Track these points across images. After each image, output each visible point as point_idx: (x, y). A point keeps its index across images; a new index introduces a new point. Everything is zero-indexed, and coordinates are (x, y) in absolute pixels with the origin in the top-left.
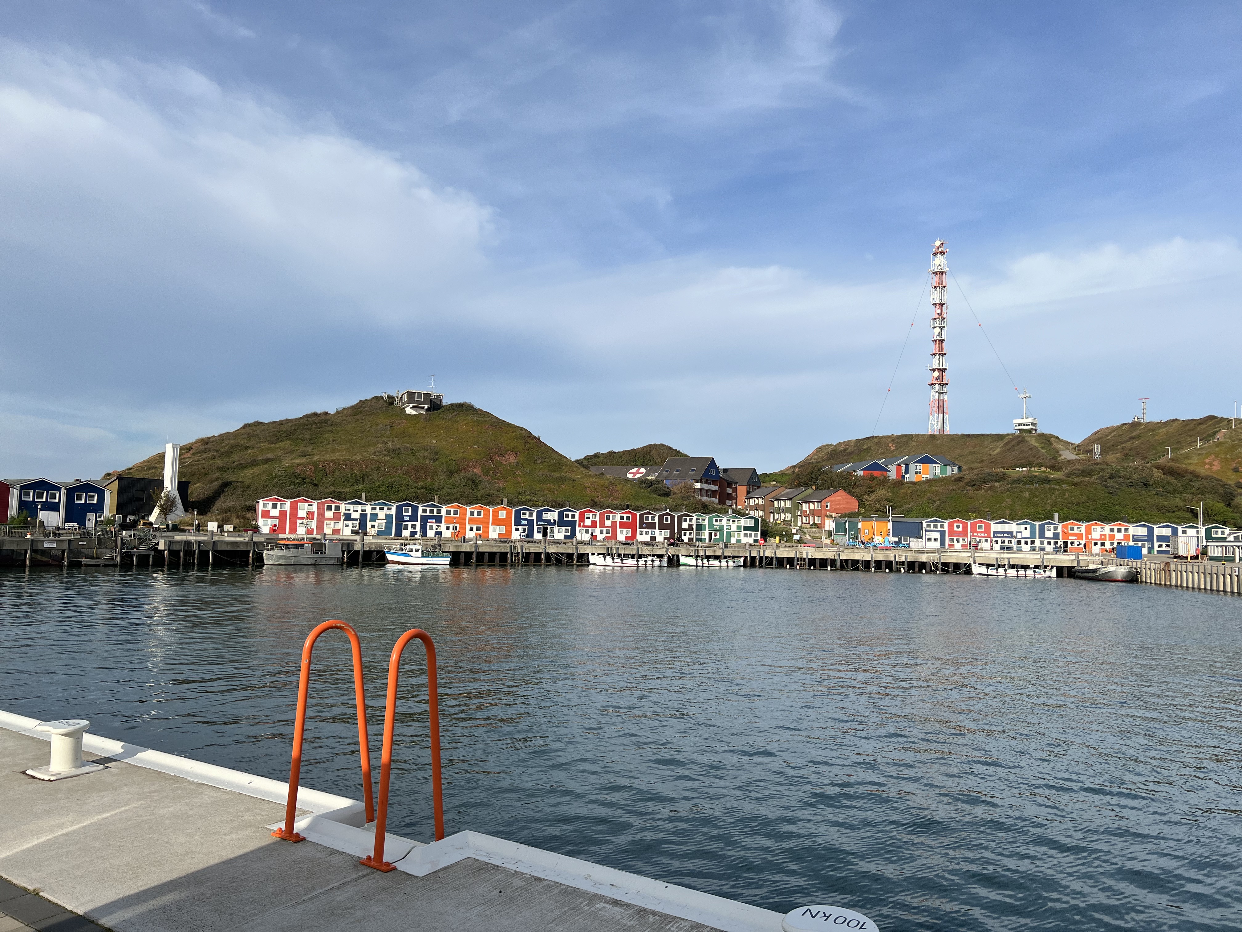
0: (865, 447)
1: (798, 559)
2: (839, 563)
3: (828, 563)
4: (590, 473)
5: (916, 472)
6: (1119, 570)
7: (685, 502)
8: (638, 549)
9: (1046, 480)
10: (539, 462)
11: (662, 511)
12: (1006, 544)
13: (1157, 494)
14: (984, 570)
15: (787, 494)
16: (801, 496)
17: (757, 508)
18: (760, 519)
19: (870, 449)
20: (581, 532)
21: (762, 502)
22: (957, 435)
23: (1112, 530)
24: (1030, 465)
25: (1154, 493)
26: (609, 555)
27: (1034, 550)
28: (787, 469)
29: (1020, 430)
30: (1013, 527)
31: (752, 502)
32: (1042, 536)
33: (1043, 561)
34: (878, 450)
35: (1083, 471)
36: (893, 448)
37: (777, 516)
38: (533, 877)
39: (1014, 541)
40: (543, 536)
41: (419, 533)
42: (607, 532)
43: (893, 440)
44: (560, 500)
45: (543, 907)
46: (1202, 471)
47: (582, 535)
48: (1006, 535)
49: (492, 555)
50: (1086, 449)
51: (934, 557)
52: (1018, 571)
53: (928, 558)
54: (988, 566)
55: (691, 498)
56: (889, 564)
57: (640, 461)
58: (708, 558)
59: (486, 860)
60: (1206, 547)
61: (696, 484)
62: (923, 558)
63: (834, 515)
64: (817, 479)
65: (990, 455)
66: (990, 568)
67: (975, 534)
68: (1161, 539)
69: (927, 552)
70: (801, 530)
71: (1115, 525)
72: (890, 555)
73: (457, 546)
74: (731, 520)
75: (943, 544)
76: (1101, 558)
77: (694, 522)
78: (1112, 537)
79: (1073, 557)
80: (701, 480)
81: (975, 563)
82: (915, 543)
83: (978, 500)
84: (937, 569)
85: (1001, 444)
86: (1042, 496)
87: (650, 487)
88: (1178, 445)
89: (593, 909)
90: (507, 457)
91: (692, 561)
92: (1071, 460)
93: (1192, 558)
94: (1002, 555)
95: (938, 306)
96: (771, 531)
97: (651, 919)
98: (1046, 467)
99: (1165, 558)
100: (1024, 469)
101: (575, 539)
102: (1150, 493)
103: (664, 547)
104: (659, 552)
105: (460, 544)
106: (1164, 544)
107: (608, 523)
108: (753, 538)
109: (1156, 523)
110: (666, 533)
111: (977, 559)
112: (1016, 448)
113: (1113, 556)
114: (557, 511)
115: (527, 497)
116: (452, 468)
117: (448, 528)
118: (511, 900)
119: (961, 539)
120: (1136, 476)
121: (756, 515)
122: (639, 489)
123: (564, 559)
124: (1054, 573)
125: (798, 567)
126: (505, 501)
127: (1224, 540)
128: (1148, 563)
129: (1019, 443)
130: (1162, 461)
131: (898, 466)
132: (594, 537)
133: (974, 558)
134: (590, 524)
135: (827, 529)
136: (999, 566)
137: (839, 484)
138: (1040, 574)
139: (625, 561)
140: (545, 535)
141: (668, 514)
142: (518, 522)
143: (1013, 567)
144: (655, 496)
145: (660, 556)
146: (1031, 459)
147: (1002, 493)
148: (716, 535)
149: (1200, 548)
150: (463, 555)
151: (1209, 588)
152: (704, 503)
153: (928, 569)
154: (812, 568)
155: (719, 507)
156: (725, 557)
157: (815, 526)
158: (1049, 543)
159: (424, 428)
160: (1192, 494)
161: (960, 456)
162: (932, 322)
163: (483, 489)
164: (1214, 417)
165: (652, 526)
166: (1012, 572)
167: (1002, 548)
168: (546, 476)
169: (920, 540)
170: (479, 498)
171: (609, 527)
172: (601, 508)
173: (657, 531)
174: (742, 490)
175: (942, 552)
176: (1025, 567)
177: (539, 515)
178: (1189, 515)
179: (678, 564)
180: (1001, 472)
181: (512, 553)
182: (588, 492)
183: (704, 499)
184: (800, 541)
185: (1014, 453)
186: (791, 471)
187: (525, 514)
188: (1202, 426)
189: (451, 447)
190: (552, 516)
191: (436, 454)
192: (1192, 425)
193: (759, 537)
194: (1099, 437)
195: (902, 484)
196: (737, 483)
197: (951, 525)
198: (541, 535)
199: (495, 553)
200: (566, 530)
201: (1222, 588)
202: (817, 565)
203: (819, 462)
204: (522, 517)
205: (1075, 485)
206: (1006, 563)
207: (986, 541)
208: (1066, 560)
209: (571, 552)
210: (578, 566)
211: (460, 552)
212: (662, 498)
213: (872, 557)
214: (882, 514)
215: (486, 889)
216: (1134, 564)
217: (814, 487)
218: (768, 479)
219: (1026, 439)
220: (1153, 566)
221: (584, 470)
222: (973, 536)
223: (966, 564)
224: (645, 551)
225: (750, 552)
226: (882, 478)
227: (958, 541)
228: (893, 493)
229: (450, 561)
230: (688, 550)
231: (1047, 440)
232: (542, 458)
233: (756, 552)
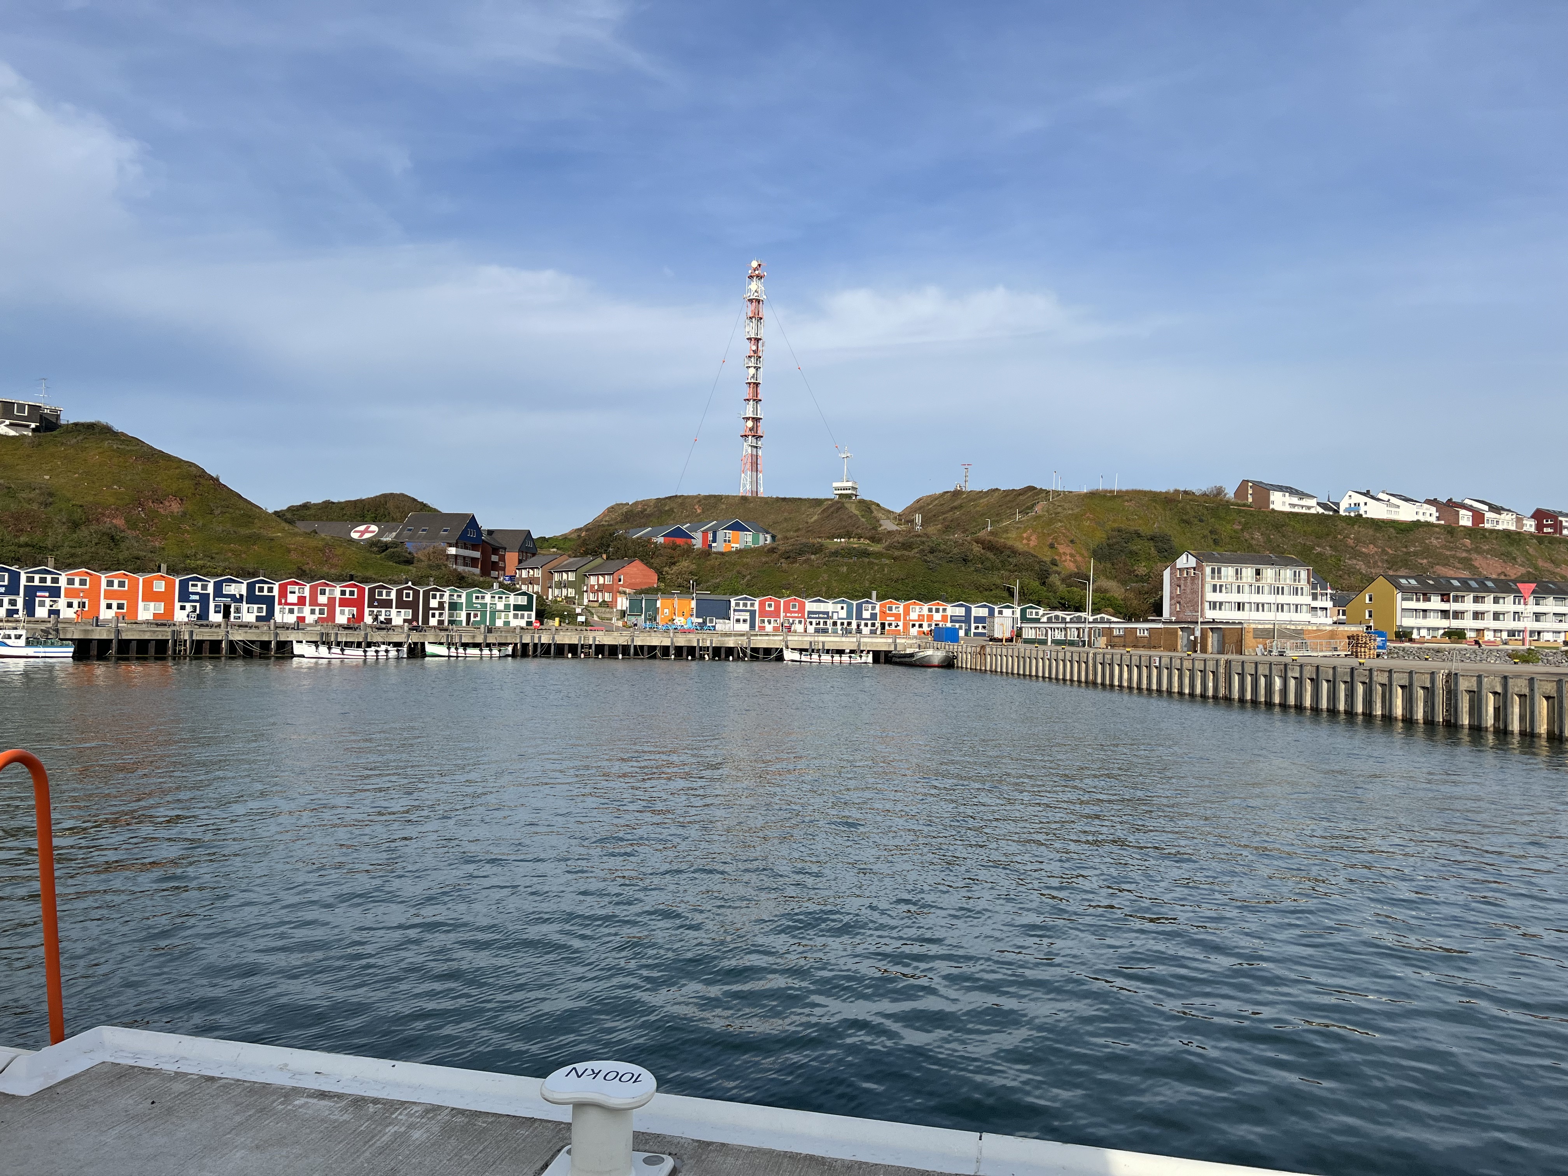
0: (667, 508)
1: (582, 645)
2: (632, 650)
3: (620, 650)
4: (296, 530)
5: (725, 541)
6: (935, 654)
7: (434, 573)
8: (366, 635)
9: (865, 553)
10: (217, 512)
11: (401, 584)
12: (821, 626)
13: (977, 571)
14: (796, 656)
15: (571, 564)
16: (588, 567)
17: (531, 581)
18: (535, 596)
19: (673, 511)
20: (282, 611)
21: (538, 573)
22: (772, 498)
23: (930, 610)
24: (849, 535)
25: (973, 569)
26: (323, 643)
27: (851, 633)
28: (571, 533)
29: (840, 495)
30: (829, 606)
31: (524, 574)
32: (859, 617)
33: (859, 645)
34: (682, 512)
35: (903, 544)
36: (699, 511)
37: (557, 592)
38: (203, 1076)
39: (830, 622)
40: (224, 617)
41: (21, 612)
42: (321, 612)
43: (699, 501)
44: (250, 567)
45: (216, 1114)
46: (1020, 546)
47: (281, 616)
48: (821, 615)
49: (143, 644)
50: (908, 519)
51: (743, 642)
52: (832, 657)
53: (736, 642)
54: (801, 651)
55: (443, 567)
56: (691, 650)
57: (370, 515)
58: (465, 646)
59: (131, 1062)
60: (1021, 628)
61: (450, 549)
62: (731, 643)
63: (628, 590)
64: (608, 546)
65: (807, 523)
66: (804, 653)
67: (788, 615)
68: (979, 620)
69: (735, 635)
70: (587, 610)
71: (933, 605)
72: (693, 640)
73: (86, 631)
74: (497, 596)
75: (752, 626)
76: (918, 641)
77: (446, 598)
78: (930, 618)
79: (890, 640)
80: (457, 543)
81: (787, 648)
82: (721, 625)
83: (792, 575)
84: (745, 656)
85: (819, 510)
86: (861, 571)
87: (383, 551)
88: (998, 518)
89: (289, 1107)
90: (167, 504)
91: (442, 650)
92: (893, 531)
93: (1007, 640)
94: (816, 639)
95: (753, 342)
96: (549, 610)
97: (371, 1108)
98: (866, 538)
99: (981, 641)
100: (843, 540)
101: (272, 621)
102: (969, 570)
103: (403, 633)
104: (396, 639)
105: (90, 628)
106: (980, 625)
107: (322, 599)
108: (526, 619)
109: (973, 602)
110: (408, 614)
111: (789, 644)
112: (835, 515)
113: (930, 638)
114: (245, 582)
115: (199, 562)
116: (76, 517)
117: (70, 605)
118: (170, 1111)
119: (772, 620)
120: (955, 551)
121: (530, 590)
122: (368, 554)
123: (256, 649)
124: (870, 659)
125: (582, 656)
126: (164, 567)
127: (1037, 621)
128: (964, 646)
129: (838, 509)
130: (982, 534)
131: (705, 533)
132: (301, 619)
133: (786, 642)
134: (296, 601)
135: (619, 608)
136: (813, 651)
137: (635, 553)
138: (856, 659)
139: (346, 652)
140: (226, 615)
141: (409, 588)
142: (184, 596)
143: (828, 652)
144: (391, 563)
145: (398, 645)
146: (850, 529)
147: (819, 567)
148: (476, 616)
149: (1015, 629)
150: (95, 643)
151: (1021, 672)
152: (460, 574)
153: (736, 656)
154: (600, 656)
155: (481, 579)
156: (488, 645)
157: (604, 604)
158: (866, 625)
159: (29, 456)
160: (1010, 571)
161: (774, 523)
162: (746, 360)
163: (128, 549)
164: (1034, 488)
165: (387, 604)
166: (826, 658)
167: (817, 631)
168: (228, 533)
169: (727, 621)
170: (122, 561)
171: (324, 605)
172: (312, 579)
173: (394, 611)
174: (512, 558)
175: (752, 635)
176: (841, 652)
177: (218, 588)
178: (1006, 594)
179: (424, 654)
180: (819, 543)
181: (175, 641)
182: (293, 556)
183: (461, 568)
184: (586, 623)
185: (832, 521)
186: (576, 534)
187: (196, 585)
188: (1021, 497)
189: (75, 486)
190: (239, 588)
191: (49, 496)
192: (1012, 496)
193: (533, 619)
194: (920, 506)
195: (709, 554)
196: (505, 549)
197: (762, 604)
198: (221, 615)
199: (149, 641)
200: (260, 610)
201: (1034, 673)
202: (606, 653)
203: (611, 525)
204: (191, 589)
205: (895, 559)
206: (821, 647)
207: (800, 622)
208: (882, 643)
209: (266, 639)
210: (277, 658)
211: (91, 640)
212: (402, 567)
213: (672, 643)
214: (685, 590)
215: (131, 1102)
216: (951, 647)
217: (604, 556)
218: (546, 545)
219: (846, 505)
220: (969, 650)
221: (286, 526)
222: (786, 616)
223: (777, 649)
224: (377, 637)
225: (521, 637)
226: (686, 547)
227: (769, 622)
228: (698, 565)
229: (74, 653)
230: (437, 635)
231: (867, 507)
232: (222, 506)
233: (529, 637)
